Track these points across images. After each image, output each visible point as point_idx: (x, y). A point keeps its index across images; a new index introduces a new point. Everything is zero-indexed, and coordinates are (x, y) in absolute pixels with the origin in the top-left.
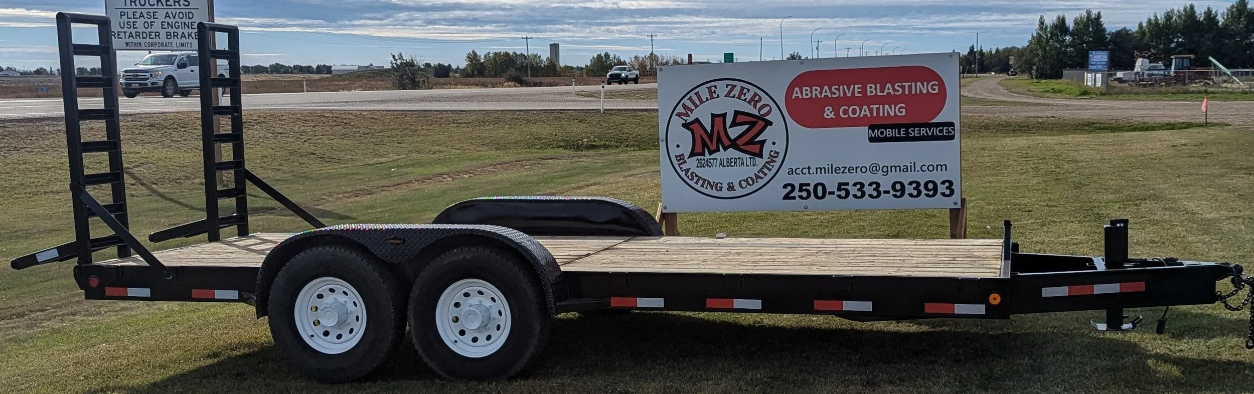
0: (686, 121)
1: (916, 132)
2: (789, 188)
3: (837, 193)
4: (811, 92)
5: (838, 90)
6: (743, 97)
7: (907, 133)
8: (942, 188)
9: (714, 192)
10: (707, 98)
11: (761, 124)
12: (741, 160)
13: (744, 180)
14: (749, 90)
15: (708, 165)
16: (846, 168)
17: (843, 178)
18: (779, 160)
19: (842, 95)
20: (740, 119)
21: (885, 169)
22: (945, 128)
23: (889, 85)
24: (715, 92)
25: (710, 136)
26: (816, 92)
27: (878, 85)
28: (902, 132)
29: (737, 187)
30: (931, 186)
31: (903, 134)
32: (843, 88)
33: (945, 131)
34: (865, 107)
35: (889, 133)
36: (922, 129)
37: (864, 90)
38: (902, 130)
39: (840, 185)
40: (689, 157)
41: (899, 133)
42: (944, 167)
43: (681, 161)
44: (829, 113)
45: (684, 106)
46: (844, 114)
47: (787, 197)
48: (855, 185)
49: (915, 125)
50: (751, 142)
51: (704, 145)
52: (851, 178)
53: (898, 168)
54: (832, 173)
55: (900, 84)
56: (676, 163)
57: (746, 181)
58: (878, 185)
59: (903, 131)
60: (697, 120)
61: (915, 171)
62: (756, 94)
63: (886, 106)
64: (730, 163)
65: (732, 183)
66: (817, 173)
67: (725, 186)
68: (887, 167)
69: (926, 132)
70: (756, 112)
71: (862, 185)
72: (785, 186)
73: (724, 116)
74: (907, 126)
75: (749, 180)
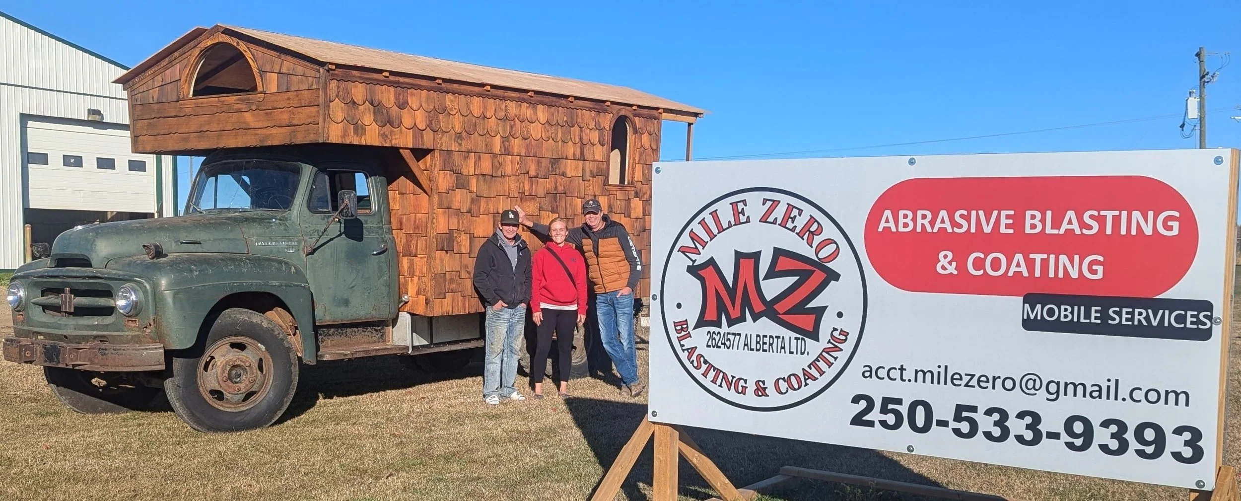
0: (694, 261)
1: (1124, 316)
2: (863, 404)
3: (953, 425)
4: (914, 220)
5: (967, 218)
6: (790, 225)
7: (1104, 316)
8: (1175, 443)
9: (732, 396)
10: (729, 222)
11: (818, 276)
12: (780, 340)
13: (784, 379)
14: (800, 211)
15: (724, 344)
16: (973, 376)
17: (967, 396)
18: (847, 347)
19: (973, 230)
20: (784, 264)
21: (1053, 388)
22: (1189, 313)
23: (1071, 214)
24: (743, 212)
25: (732, 292)
26: (923, 220)
27: (1049, 214)
28: (1093, 314)
29: (771, 390)
30: (1149, 435)
31: (1096, 318)
32: (978, 215)
33: (1189, 319)
34: (1019, 257)
35: (1065, 313)
36: (1137, 311)
37: (1018, 222)
38: (1093, 309)
39: (960, 409)
40: (694, 329)
41: (1088, 315)
42: (1182, 398)
43: (683, 333)
44: (946, 264)
45: (694, 237)
46: (976, 269)
47: (858, 420)
48: (989, 412)
49: (1122, 302)
50: (800, 309)
51: (721, 308)
52: (982, 399)
53: (1080, 389)
54: (946, 383)
55: (1095, 213)
56: (674, 336)
57: (787, 380)
58: (1036, 418)
59: (1096, 311)
60: (711, 262)
61: (1116, 398)
62: (812, 220)
63: (1063, 258)
64: (762, 344)
65: (763, 382)
66: (916, 381)
67: (751, 387)
68: (1058, 384)
69: (1147, 318)
70: (810, 253)
71: (1004, 415)
72: (856, 400)
73: (756, 256)
74: (1105, 302)
75: (793, 380)
